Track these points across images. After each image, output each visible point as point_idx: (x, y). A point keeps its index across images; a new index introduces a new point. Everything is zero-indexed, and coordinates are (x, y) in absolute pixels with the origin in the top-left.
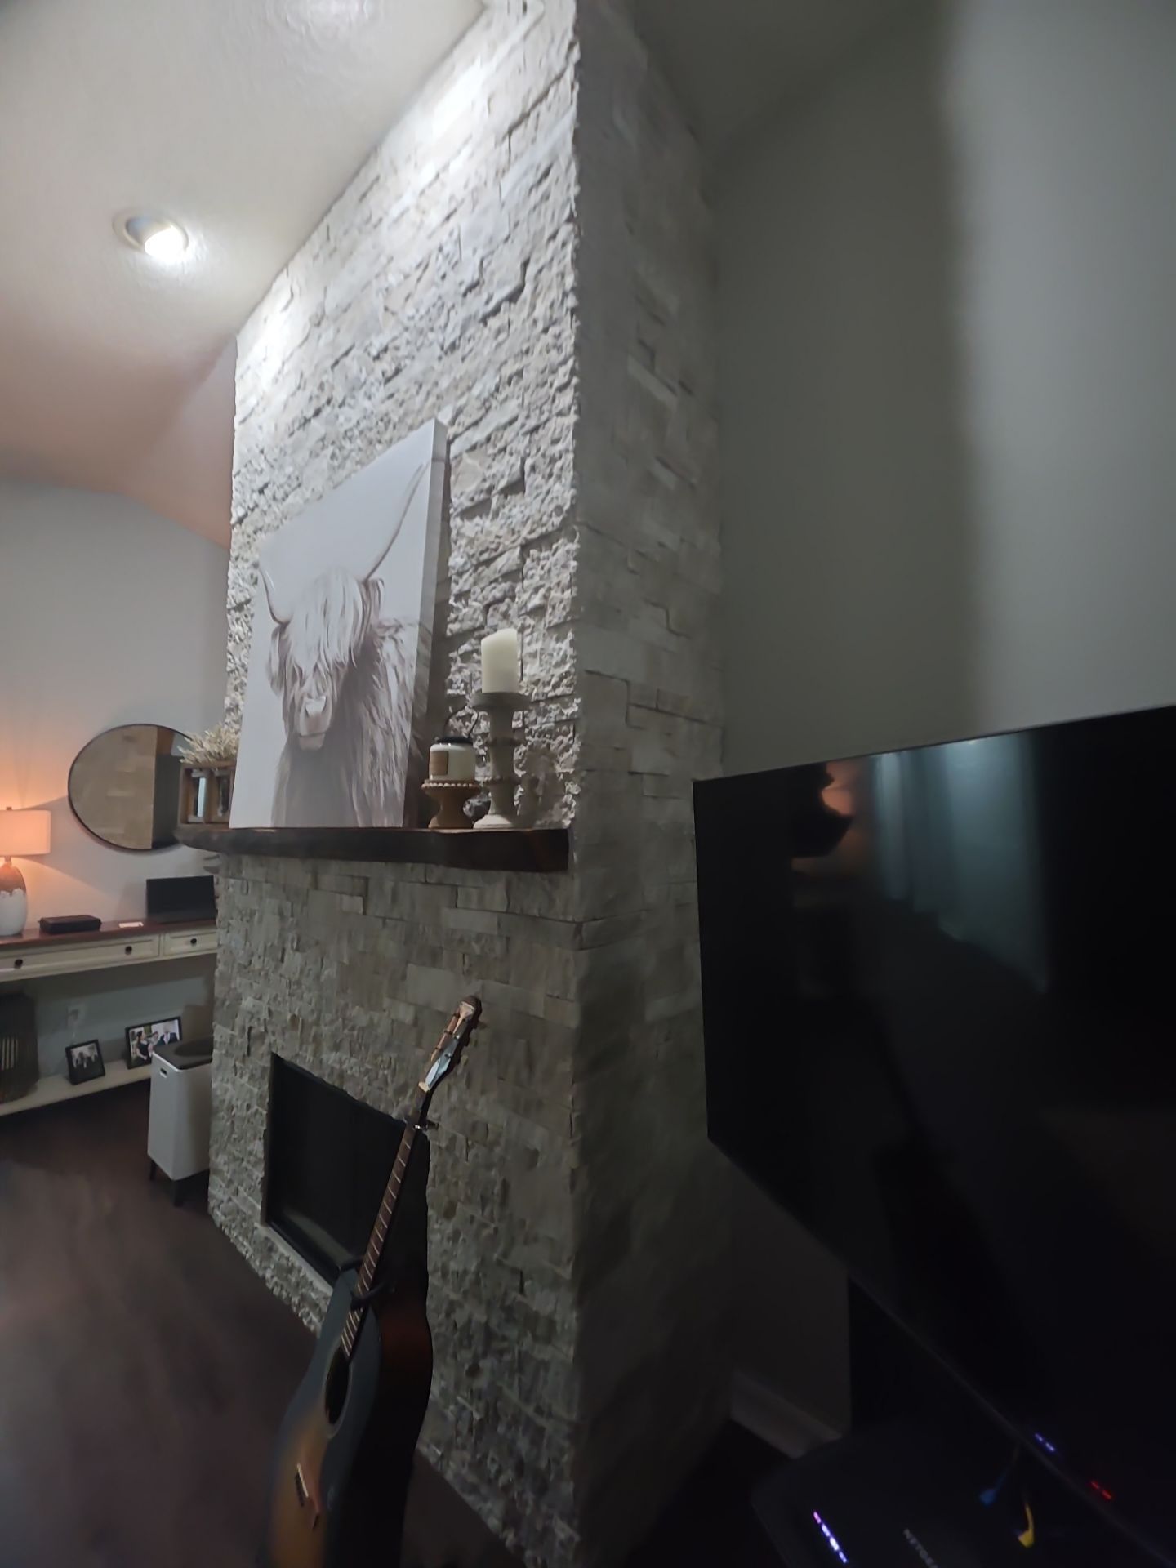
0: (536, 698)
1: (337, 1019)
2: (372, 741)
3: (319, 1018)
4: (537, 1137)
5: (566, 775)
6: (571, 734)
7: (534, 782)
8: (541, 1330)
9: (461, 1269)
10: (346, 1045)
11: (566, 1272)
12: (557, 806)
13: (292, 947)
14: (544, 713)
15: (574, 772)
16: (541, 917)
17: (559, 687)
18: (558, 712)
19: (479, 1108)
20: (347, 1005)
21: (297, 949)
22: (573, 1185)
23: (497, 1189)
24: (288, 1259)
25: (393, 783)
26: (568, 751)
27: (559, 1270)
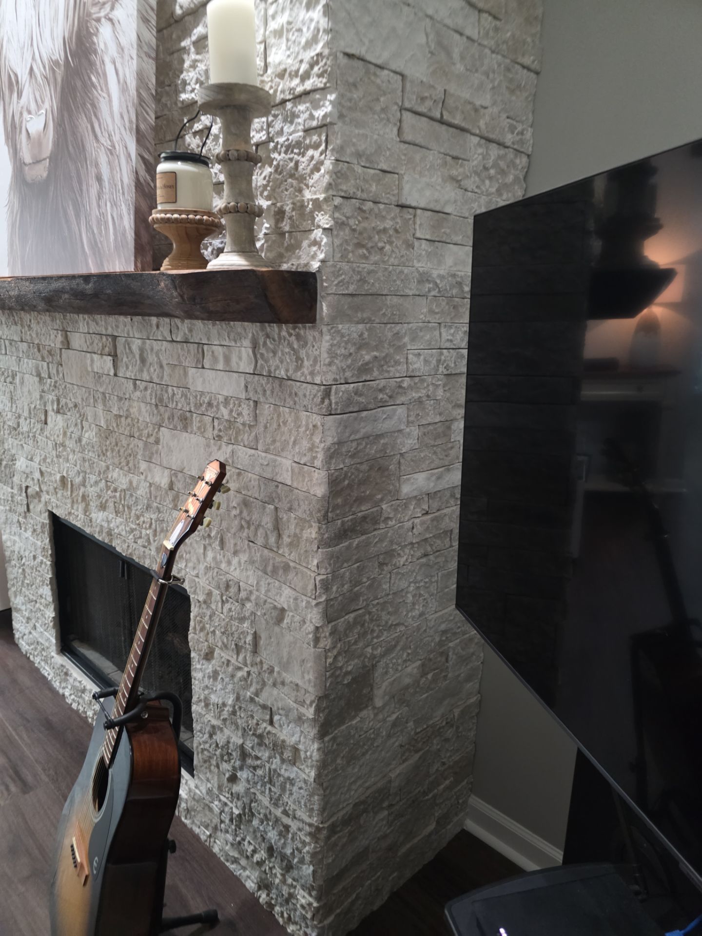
0: (282, 96)
1: (101, 480)
2: (97, 165)
3: (84, 479)
4: (284, 597)
5: (316, 201)
6: (323, 147)
7: (280, 214)
8: (287, 754)
9: (220, 702)
10: (111, 505)
11: (310, 713)
12: (305, 243)
13: (53, 410)
14: (291, 118)
15: (325, 199)
16: (289, 379)
17: (309, 78)
18: (306, 115)
19: (232, 568)
20: (108, 468)
21: (58, 412)
22: (317, 640)
23: (249, 638)
24: (80, 682)
25: (121, 217)
26: (318, 170)
27: (303, 710)
